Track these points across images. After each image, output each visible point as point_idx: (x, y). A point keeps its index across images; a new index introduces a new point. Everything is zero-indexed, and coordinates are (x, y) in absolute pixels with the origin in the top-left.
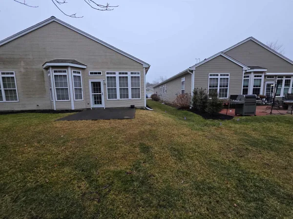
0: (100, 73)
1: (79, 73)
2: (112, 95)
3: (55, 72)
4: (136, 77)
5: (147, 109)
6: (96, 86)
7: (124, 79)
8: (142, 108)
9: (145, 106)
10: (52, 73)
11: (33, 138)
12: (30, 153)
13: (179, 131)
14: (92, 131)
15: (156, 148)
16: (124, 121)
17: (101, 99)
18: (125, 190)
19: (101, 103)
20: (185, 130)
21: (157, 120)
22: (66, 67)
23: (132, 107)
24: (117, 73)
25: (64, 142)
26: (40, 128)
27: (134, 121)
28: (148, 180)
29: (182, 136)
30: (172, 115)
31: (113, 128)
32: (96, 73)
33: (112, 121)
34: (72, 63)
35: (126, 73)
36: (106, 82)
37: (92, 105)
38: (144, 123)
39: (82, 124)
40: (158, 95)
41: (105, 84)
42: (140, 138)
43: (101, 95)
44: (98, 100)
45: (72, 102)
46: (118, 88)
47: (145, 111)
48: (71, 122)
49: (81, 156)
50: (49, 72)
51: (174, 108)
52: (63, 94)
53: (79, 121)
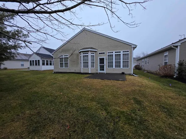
0: (104, 53)
1: (94, 54)
2: (110, 65)
3: (83, 54)
4: (126, 54)
5: (133, 75)
6: (102, 60)
7: (118, 56)
8: (130, 75)
9: (132, 73)
10: (82, 55)
11: (77, 85)
12: (77, 92)
13: (166, 94)
14: (102, 85)
15: (147, 103)
16: (120, 81)
17: (104, 67)
18: (129, 123)
19: (104, 70)
20: (172, 94)
21: (144, 83)
22: (88, 51)
23: (123, 73)
24: (114, 52)
25: (90, 89)
26: (79, 81)
27: (126, 82)
28: (144, 123)
29: (168, 98)
30: (155, 81)
31: (114, 86)
32: (102, 53)
33: (112, 81)
34: (91, 49)
35: (120, 52)
36: (107, 58)
37: (99, 71)
38: (134, 85)
39: (96, 81)
40: (140, 66)
41: (106, 59)
42: (133, 94)
43: (104, 65)
44: (102, 68)
45: (90, 69)
46: (114, 61)
47: (132, 77)
48: (91, 79)
49: (100, 98)
50: (81, 54)
51: (156, 76)
52: (86, 65)
53: (95, 79)
